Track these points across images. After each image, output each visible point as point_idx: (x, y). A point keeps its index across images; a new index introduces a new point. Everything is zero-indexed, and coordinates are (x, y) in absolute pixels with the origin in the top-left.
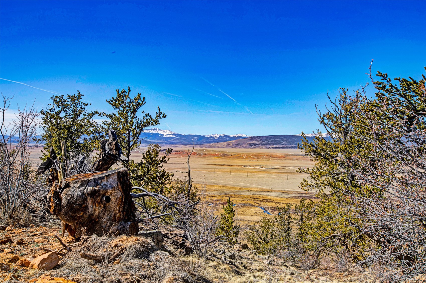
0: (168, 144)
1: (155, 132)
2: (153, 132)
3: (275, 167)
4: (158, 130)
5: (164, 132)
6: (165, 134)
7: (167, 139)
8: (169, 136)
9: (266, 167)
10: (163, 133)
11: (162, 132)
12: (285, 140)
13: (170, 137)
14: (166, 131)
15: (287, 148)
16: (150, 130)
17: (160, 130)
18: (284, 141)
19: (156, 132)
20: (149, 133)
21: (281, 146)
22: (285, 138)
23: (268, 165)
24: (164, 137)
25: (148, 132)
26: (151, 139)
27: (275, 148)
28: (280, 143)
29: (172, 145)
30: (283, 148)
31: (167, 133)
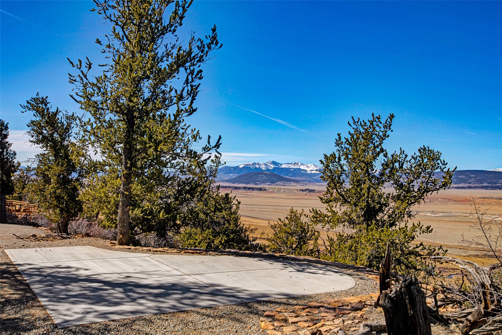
0: (312, 182)
1: (296, 167)
2: (294, 167)
3: (454, 214)
4: (299, 164)
5: (308, 167)
6: (308, 170)
7: (311, 175)
8: (313, 172)
9: (441, 214)
10: (306, 169)
11: (305, 167)
12: (473, 177)
13: (315, 173)
14: (309, 165)
15: (475, 187)
16: (290, 165)
17: (302, 164)
18: (471, 178)
19: (298, 167)
20: (289, 169)
21: (467, 185)
22: (473, 174)
23: (445, 210)
24: (308, 174)
25: (287, 167)
26: (291, 176)
27: (458, 188)
28: (465, 181)
29: (318, 184)
30: (470, 188)
31: (311, 169)
